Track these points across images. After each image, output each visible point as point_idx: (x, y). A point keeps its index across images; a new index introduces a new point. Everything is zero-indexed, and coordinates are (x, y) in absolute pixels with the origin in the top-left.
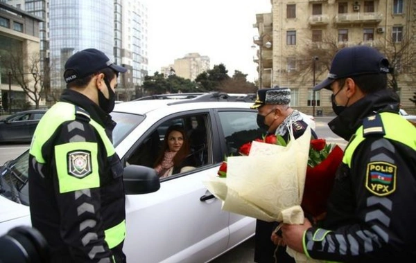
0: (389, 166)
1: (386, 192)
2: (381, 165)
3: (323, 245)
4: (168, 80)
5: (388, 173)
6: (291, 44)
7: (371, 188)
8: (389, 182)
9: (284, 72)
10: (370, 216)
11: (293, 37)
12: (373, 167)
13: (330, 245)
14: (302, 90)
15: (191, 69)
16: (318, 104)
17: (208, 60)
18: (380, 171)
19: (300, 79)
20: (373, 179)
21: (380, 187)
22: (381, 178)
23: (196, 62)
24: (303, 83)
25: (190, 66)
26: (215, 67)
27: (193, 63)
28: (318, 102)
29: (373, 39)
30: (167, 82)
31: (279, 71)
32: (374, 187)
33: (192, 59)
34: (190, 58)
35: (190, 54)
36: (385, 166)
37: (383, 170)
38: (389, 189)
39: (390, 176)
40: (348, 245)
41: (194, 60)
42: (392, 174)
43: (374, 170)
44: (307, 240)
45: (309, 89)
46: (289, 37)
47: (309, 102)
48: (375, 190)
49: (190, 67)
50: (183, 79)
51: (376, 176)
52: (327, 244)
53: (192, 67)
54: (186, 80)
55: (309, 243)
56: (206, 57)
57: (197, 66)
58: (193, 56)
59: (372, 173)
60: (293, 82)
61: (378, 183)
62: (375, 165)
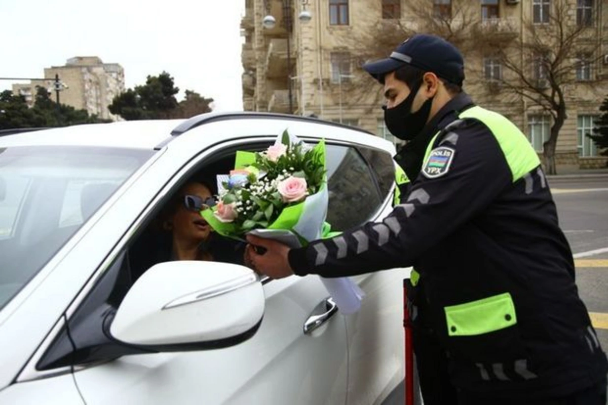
4: (35, 110)
6: (339, 23)
9: (326, 84)
11: (342, 7)
15: (84, 91)
17: (121, 73)
23: (95, 74)
25: (83, 83)
26: (150, 80)
27: (88, 76)
29: (498, 16)
30: (36, 116)
31: (316, 82)
33: (84, 70)
34: (81, 67)
35: (81, 59)
41: (89, 71)
45: (378, 119)
46: (334, 8)
49: (84, 86)
50: (73, 108)
53: (87, 87)
54: (78, 112)
56: (117, 65)
57: (98, 83)
58: (87, 63)
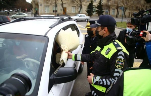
0: (122, 60)
1: (121, 68)
2: (120, 60)
3: (99, 82)
5: (122, 62)
7: (117, 66)
8: (122, 65)
10: (115, 74)
12: (118, 60)
13: (101, 82)
14: (51, 7)
16: (57, 12)
18: (120, 61)
19: (50, 2)
20: (118, 64)
21: (119, 66)
22: (120, 63)
24: (51, 4)
28: (57, 11)
32: (118, 66)
36: (121, 60)
37: (121, 61)
38: (122, 67)
39: (122, 63)
40: (107, 83)
42: (123, 62)
43: (118, 61)
44: (94, 80)
45: (53, 6)
47: (53, 11)
48: (118, 67)
51: (119, 63)
52: (100, 82)
55: (94, 81)
59: (118, 62)
60: (47, 3)
61: (119, 65)
62: (119, 59)
